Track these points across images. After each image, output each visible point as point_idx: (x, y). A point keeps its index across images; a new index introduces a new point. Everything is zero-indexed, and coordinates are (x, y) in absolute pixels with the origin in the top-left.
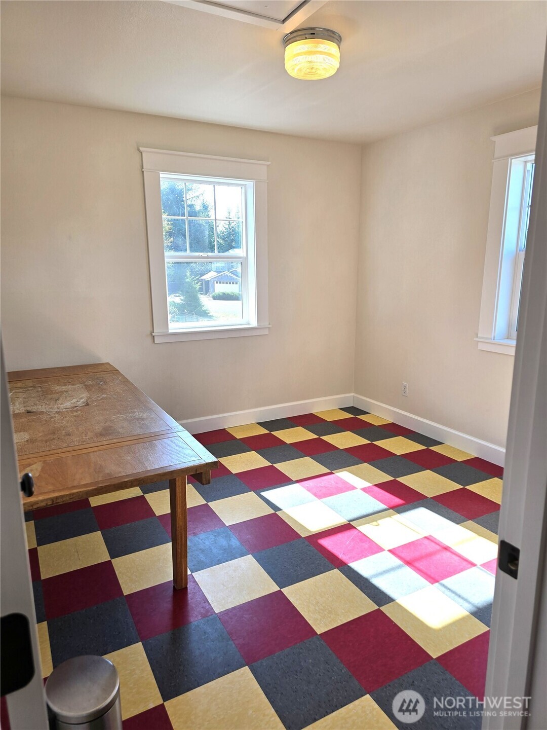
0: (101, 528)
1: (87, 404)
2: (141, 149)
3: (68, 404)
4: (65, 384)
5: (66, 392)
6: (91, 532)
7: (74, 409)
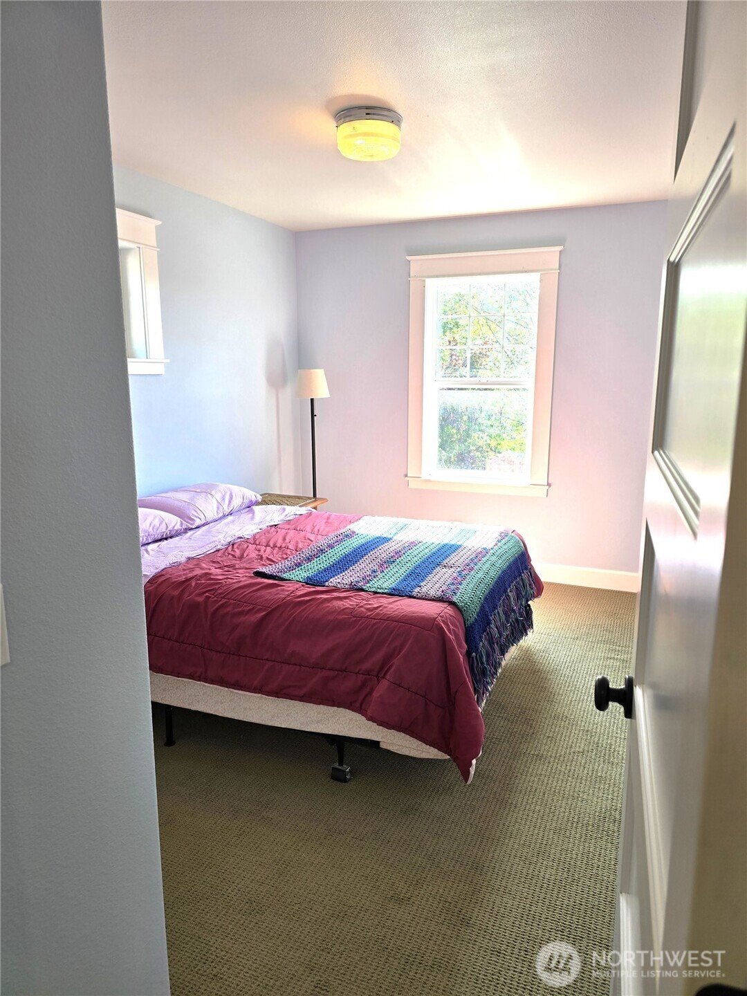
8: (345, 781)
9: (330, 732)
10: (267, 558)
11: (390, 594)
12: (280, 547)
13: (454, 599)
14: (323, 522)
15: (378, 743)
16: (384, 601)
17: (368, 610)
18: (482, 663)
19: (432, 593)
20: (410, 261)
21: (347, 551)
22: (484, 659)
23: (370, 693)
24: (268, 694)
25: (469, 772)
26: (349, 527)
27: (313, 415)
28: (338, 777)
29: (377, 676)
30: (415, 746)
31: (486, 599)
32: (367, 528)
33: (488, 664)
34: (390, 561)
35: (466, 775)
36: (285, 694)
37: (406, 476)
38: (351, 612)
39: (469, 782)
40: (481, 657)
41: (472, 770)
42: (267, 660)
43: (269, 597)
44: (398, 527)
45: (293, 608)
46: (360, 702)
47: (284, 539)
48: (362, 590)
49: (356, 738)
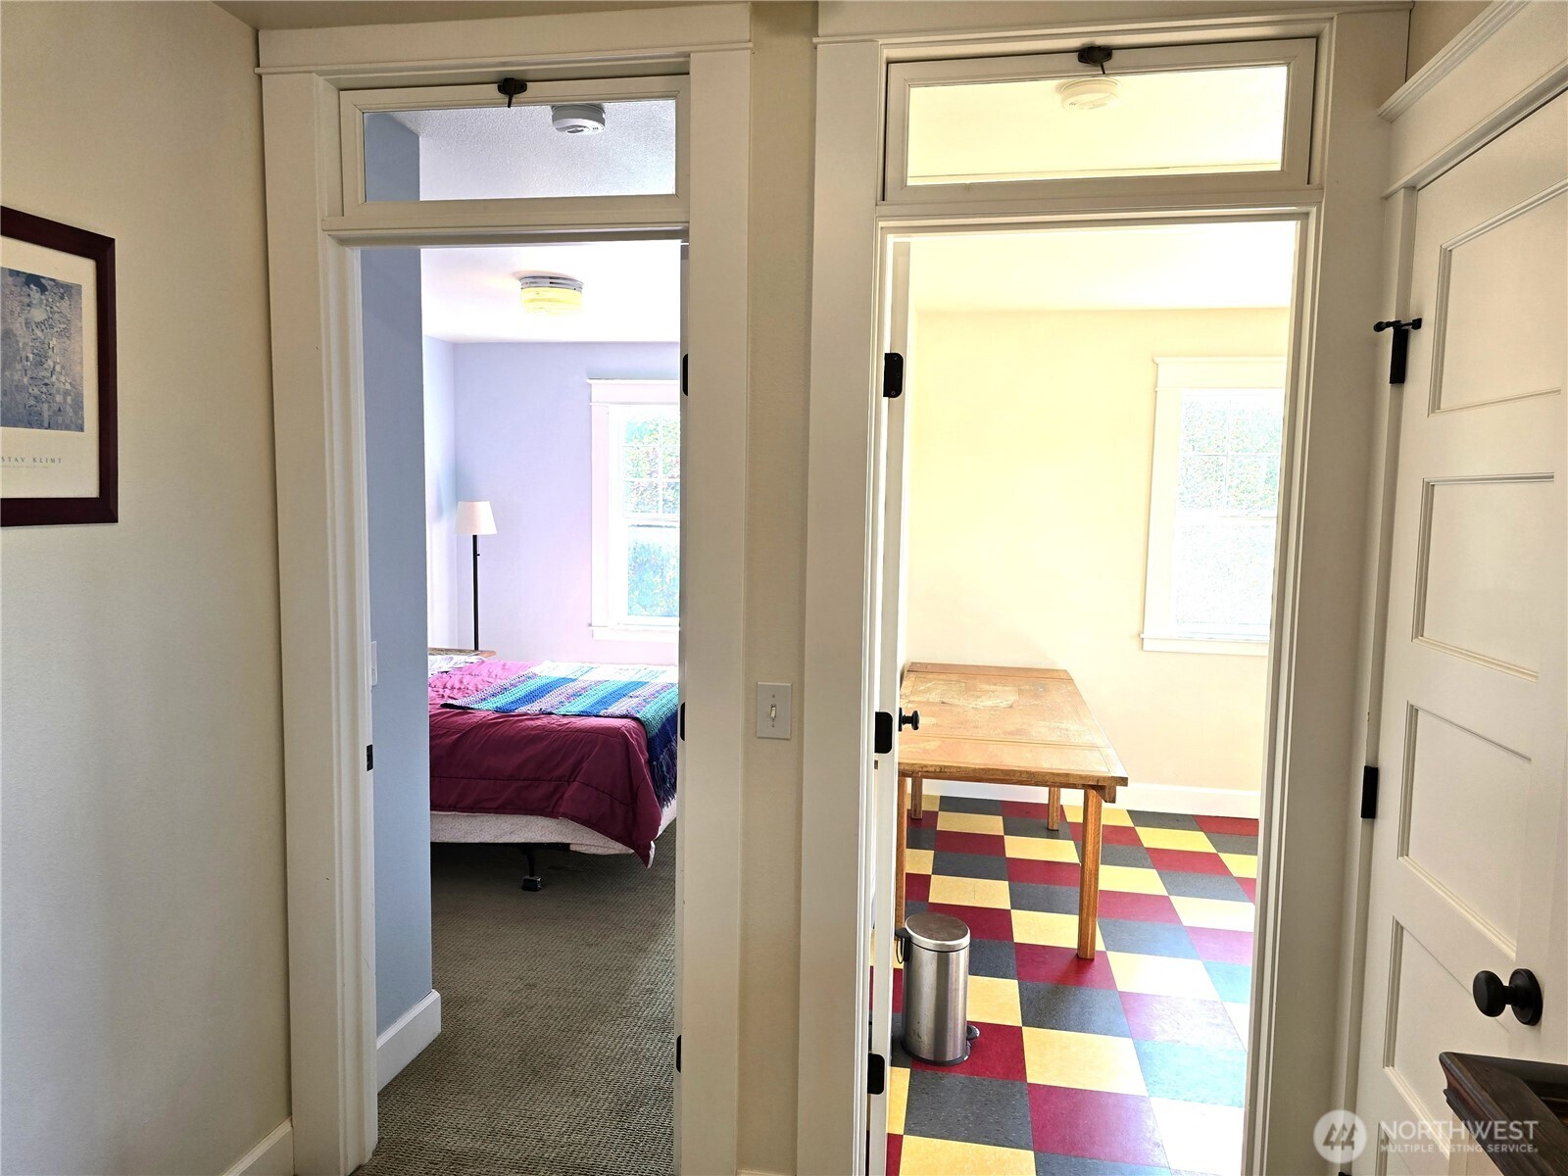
0: (1010, 880)
1: (1011, 707)
2: (1157, 360)
3: (989, 703)
4: (995, 685)
5: (993, 692)
6: (996, 879)
7: (994, 708)
8: (535, 889)
9: (523, 841)
10: (449, 697)
11: (579, 715)
12: (460, 688)
13: (638, 716)
14: (499, 669)
15: (568, 845)
16: (573, 720)
17: (559, 725)
18: (663, 772)
19: (617, 713)
20: (591, 385)
21: (532, 688)
22: (665, 769)
23: (561, 797)
24: (463, 810)
25: (649, 856)
26: (531, 670)
27: (475, 555)
28: (530, 887)
29: (568, 781)
30: (602, 844)
31: (667, 719)
32: (547, 670)
33: (668, 773)
34: (576, 695)
35: (646, 862)
36: (480, 808)
37: (590, 625)
38: (543, 728)
39: (649, 866)
40: (662, 766)
41: (652, 853)
42: (462, 778)
43: (461, 722)
44: (585, 669)
45: (487, 728)
46: (551, 807)
47: (461, 682)
48: (552, 714)
49: (548, 844)
